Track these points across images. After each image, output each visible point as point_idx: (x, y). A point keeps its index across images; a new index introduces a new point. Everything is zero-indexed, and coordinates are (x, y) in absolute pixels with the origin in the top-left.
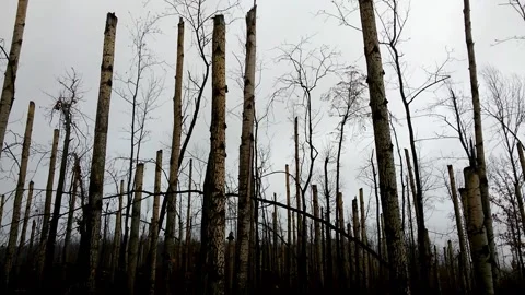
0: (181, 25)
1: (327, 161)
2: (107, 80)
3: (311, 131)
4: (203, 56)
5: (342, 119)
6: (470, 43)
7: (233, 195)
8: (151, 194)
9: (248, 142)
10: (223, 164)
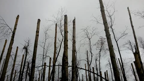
0: (56, 25)
1: (96, 60)
2: (37, 34)
3: (91, 49)
4: (62, 34)
5: (100, 50)
6: (132, 27)
7: (70, 66)
8: (48, 66)
9: (74, 52)
10: (67, 50)
